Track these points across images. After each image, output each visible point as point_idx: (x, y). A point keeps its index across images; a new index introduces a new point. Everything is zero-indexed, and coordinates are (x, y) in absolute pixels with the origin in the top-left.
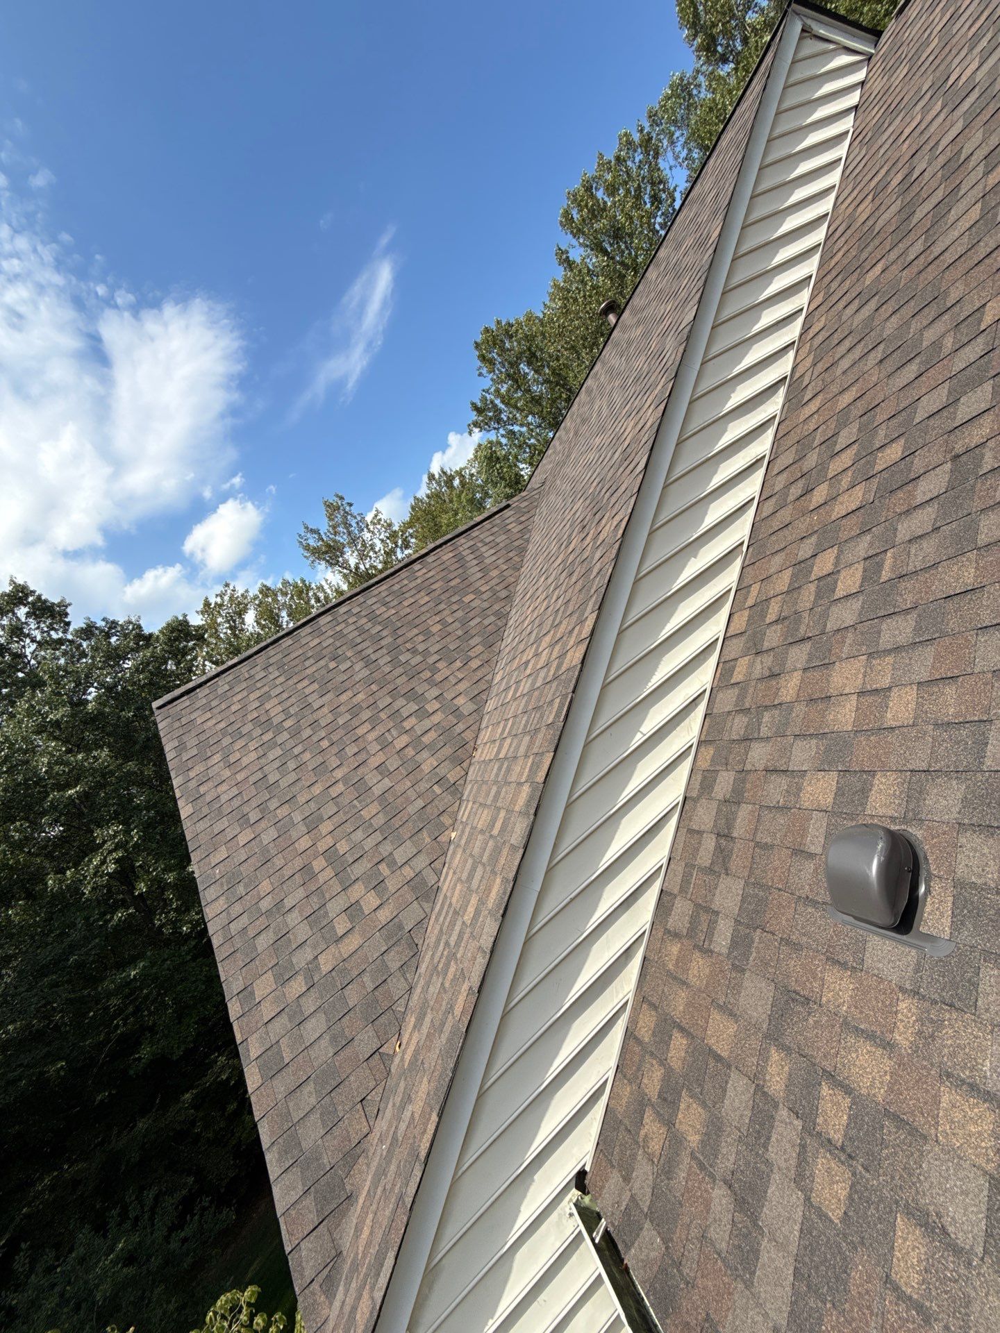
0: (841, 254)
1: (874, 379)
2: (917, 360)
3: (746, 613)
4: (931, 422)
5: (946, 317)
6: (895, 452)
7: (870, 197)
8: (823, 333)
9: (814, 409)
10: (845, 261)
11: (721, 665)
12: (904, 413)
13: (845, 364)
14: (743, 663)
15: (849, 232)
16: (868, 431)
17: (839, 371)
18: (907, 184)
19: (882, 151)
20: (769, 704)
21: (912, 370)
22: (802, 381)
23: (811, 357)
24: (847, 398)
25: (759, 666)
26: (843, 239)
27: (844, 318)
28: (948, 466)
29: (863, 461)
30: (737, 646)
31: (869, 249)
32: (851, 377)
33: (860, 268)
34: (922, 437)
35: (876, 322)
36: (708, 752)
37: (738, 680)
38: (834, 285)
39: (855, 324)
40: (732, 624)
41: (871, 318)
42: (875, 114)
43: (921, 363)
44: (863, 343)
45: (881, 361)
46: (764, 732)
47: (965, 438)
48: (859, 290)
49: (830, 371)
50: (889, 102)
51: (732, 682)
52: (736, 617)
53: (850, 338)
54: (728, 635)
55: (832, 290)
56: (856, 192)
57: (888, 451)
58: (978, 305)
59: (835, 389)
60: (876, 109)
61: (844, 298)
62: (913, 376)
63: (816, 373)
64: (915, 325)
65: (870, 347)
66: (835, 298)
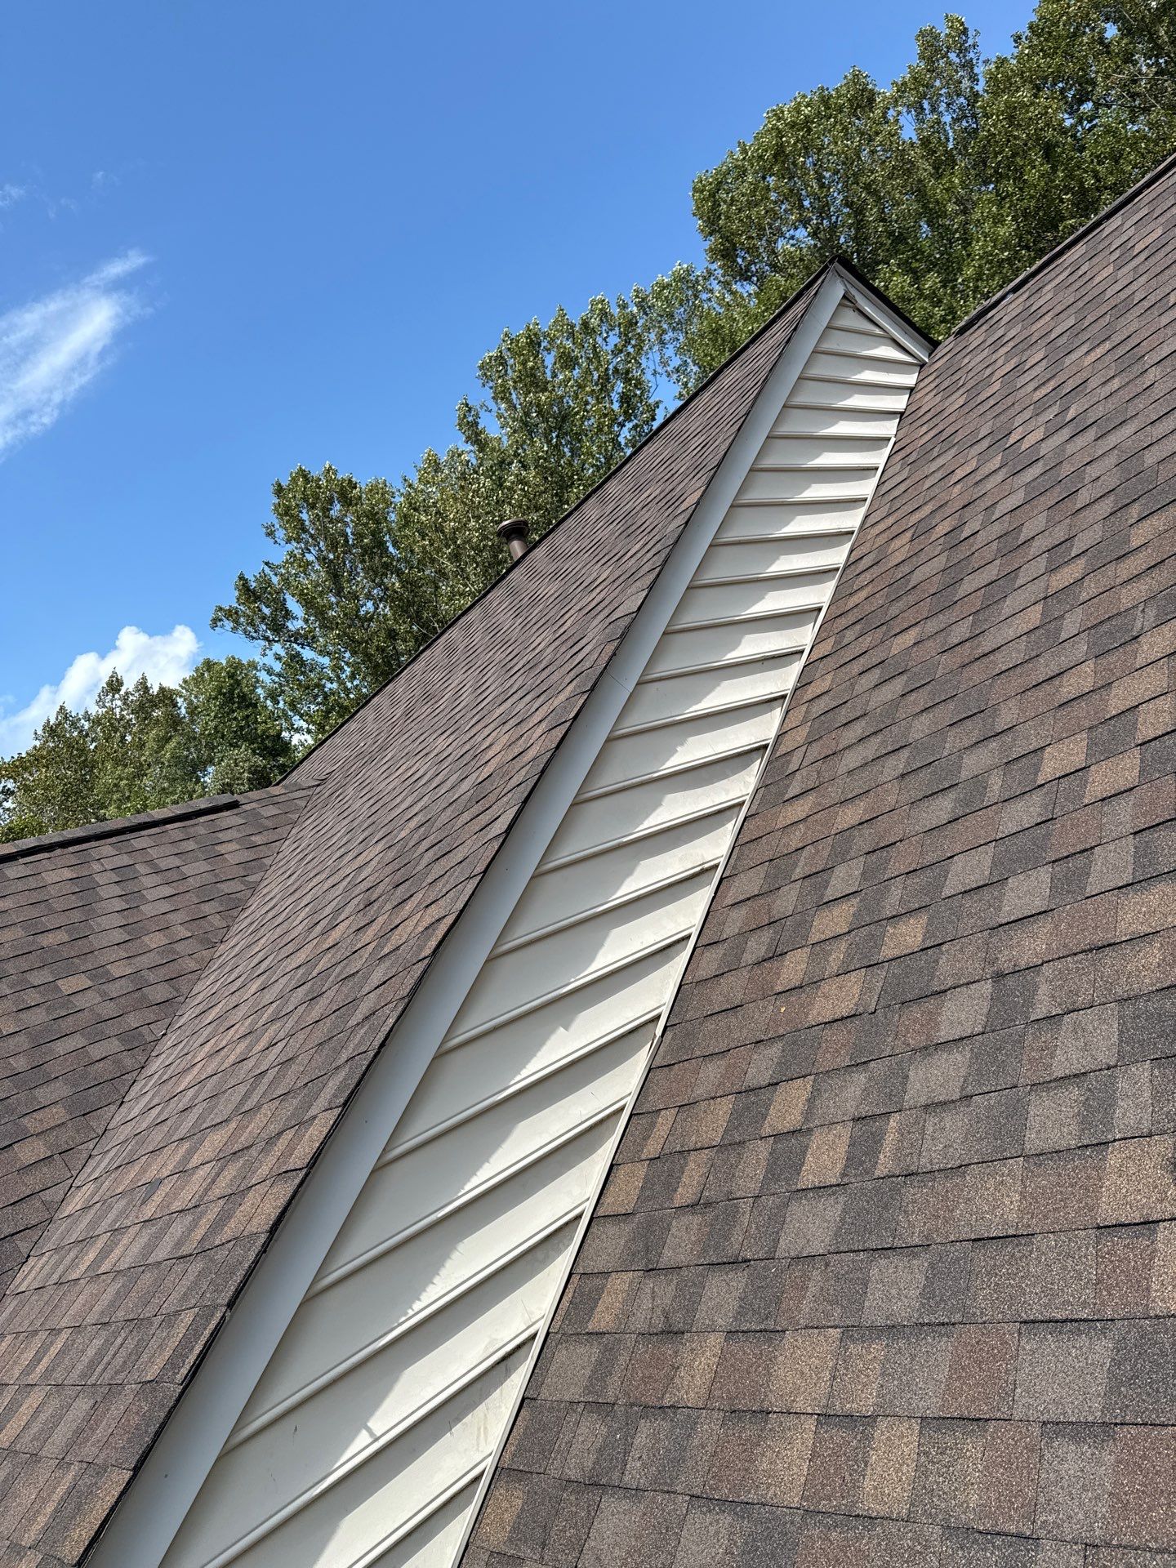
3: (642, 1170)
11: (575, 1279)
14: (619, 1284)
20: (652, 1401)
25: (647, 1304)
28: (987, 987)
30: (614, 1241)
36: (512, 1501)
37: (603, 1328)
40: (611, 1188)
46: (635, 1472)
51: (590, 1327)
52: (621, 1172)
54: (600, 1212)
57: (903, 927)
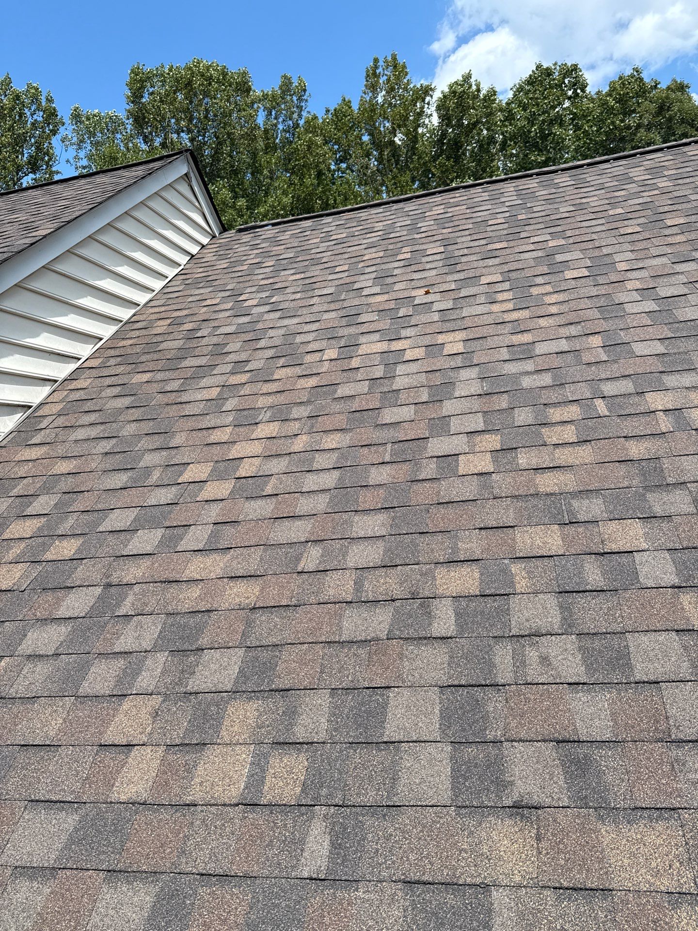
0: (130, 342)
1: (93, 465)
2: (130, 474)
4: (110, 538)
5: (164, 453)
6: (67, 548)
7: (169, 321)
8: (82, 392)
9: (34, 457)
10: (129, 351)
12: (95, 514)
13: (81, 434)
15: (144, 332)
16: (61, 511)
17: (73, 437)
18: (191, 335)
19: (190, 299)
21: (122, 479)
22: (41, 422)
23: (61, 406)
24: (64, 467)
26: (137, 333)
27: (103, 394)
28: (98, 590)
29: (40, 540)
31: (148, 357)
32: (77, 450)
33: (135, 366)
34: (96, 547)
35: (121, 418)
38: (112, 362)
39: (107, 407)
41: (120, 411)
42: (198, 272)
43: (131, 478)
44: (102, 427)
45: (106, 453)
47: (123, 570)
48: (126, 381)
49: (67, 431)
50: (209, 273)
53: (97, 415)
55: (108, 364)
56: (163, 309)
57: (65, 543)
58: (185, 461)
59: (60, 450)
60: (201, 270)
61: (113, 378)
62: (119, 485)
63: (55, 424)
64: (144, 443)
65: (106, 435)
66: (106, 372)
